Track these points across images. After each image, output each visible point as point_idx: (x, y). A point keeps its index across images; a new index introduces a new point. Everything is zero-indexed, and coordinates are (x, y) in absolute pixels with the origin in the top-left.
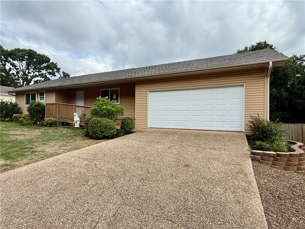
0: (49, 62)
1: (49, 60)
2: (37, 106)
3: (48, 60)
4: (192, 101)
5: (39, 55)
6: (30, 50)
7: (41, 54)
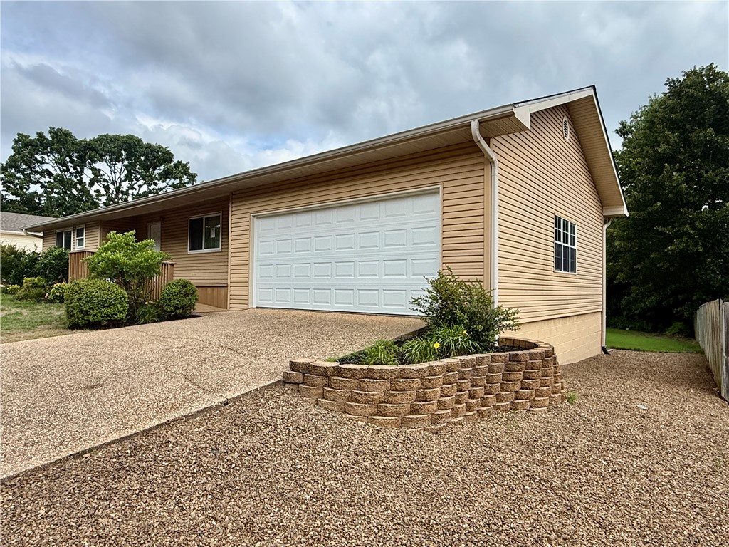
0: (171, 161)
1: (171, 156)
2: (57, 259)
3: (168, 157)
4: (337, 239)
5: (149, 146)
6: (130, 137)
7: (153, 143)
